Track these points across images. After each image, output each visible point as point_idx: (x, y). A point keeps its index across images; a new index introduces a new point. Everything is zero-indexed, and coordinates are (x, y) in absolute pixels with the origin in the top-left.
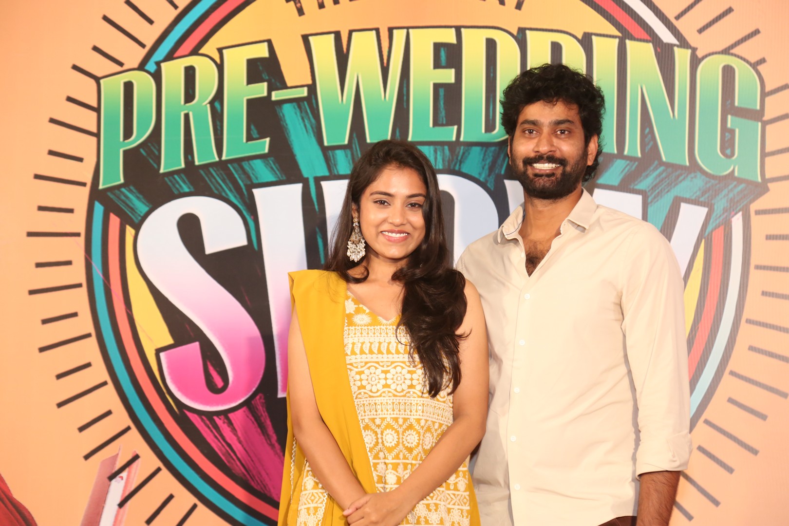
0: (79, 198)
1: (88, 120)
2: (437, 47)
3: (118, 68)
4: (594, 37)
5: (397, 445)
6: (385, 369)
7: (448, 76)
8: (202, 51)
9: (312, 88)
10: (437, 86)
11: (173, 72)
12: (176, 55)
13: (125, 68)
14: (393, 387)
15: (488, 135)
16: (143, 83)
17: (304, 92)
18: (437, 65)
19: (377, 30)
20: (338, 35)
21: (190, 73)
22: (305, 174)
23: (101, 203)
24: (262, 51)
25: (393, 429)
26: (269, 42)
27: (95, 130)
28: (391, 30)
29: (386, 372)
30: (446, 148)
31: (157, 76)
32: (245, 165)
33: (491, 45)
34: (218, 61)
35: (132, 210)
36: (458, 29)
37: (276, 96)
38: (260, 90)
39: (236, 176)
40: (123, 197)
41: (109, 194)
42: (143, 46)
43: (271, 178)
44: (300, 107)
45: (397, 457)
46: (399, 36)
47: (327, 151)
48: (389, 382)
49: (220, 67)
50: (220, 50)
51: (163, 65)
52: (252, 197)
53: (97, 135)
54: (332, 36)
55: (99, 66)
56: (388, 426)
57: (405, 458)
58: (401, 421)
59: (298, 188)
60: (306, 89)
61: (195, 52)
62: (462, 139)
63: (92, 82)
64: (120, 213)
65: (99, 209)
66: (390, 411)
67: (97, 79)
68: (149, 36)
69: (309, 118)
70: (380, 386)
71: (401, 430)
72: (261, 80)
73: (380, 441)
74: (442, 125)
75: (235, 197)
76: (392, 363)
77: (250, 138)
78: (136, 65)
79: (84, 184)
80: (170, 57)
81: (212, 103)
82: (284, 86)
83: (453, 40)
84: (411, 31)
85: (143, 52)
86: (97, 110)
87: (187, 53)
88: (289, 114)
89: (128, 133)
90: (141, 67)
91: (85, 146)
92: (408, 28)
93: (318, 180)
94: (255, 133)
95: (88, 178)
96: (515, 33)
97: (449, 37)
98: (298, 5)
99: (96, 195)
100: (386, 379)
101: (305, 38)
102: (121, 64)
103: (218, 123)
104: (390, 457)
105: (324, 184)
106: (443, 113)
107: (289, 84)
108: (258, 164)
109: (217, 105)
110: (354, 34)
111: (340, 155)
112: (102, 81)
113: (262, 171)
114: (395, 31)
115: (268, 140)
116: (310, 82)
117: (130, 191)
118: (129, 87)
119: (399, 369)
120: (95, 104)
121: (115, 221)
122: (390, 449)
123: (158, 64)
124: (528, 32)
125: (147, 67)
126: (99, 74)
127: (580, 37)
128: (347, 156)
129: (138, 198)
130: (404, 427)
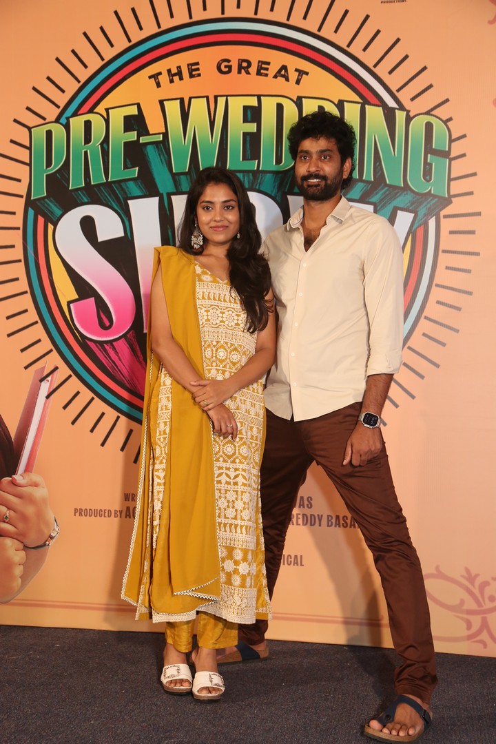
0: (18, 205)
1: (23, 155)
2: (246, 108)
3: (43, 122)
4: (345, 103)
5: (226, 359)
6: (222, 311)
7: (252, 128)
8: (95, 111)
9: (165, 135)
10: (245, 134)
11: (77, 123)
12: (79, 113)
13: (47, 121)
14: (226, 323)
15: (277, 166)
16: (58, 131)
17: (160, 138)
18: (245, 121)
19: (207, 98)
20: (182, 100)
21: (88, 125)
22: (161, 190)
23: (32, 209)
24: (133, 111)
25: (225, 349)
26: (138, 105)
27: (28, 161)
28: (216, 97)
29: (223, 313)
30: (251, 174)
31: (67, 127)
32: (123, 185)
33: (280, 108)
34: (106, 117)
35: (52, 213)
36: (259, 97)
37: (142, 140)
38: (132, 136)
39: (117, 192)
40: (46, 205)
41: (37, 203)
42: (58, 107)
43: (140, 194)
44: (157, 147)
45: (225, 366)
46: (221, 101)
47: (175, 177)
48: (224, 319)
49: (107, 121)
50: (107, 110)
51: (71, 119)
52: (127, 205)
53: (30, 165)
54: (179, 101)
55: (31, 120)
56: (222, 347)
57: (230, 368)
58: (229, 345)
59: (156, 199)
60: (161, 135)
61: (91, 111)
62: (260, 169)
63: (26, 131)
64: (44, 215)
65: (31, 212)
66: (224, 337)
67: (29, 129)
68: (62, 100)
69: (164, 155)
70: (218, 322)
71: (229, 350)
72: (133, 130)
73: (214, 355)
74: (248, 160)
75: (117, 205)
76: (227, 308)
77: (125, 167)
78: (54, 120)
79: (22, 196)
80: (75, 114)
81: (102, 144)
82: (147, 133)
83: (256, 104)
84: (229, 98)
85: (58, 111)
86: (30, 148)
87: (86, 111)
88: (151, 152)
89: (49, 164)
90: (57, 121)
91: (22, 172)
92: (227, 96)
93: (169, 195)
94: (129, 164)
95: (24, 193)
96: (295, 100)
97: (253, 102)
98: (157, 81)
99: (29, 203)
100: (222, 317)
101: (161, 102)
102: (44, 119)
103: (106, 157)
104: (221, 366)
105: (173, 197)
106: (249, 152)
107: (151, 133)
108: (131, 184)
109: (105, 146)
110: (193, 100)
111: (183, 178)
112: (32, 130)
113: (134, 189)
114: (219, 98)
115: (137, 168)
116: (164, 131)
117: (51, 201)
118: (49, 133)
119: (230, 312)
120: (28, 145)
121: (41, 220)
122: (222, 361)
123: (68, 119)
124: (303, 99)
125: (61, 121)
126: (30, 125)
127: (336, 103)
128: (187, 179)
129: (55, 205)
130: (231, 349)
